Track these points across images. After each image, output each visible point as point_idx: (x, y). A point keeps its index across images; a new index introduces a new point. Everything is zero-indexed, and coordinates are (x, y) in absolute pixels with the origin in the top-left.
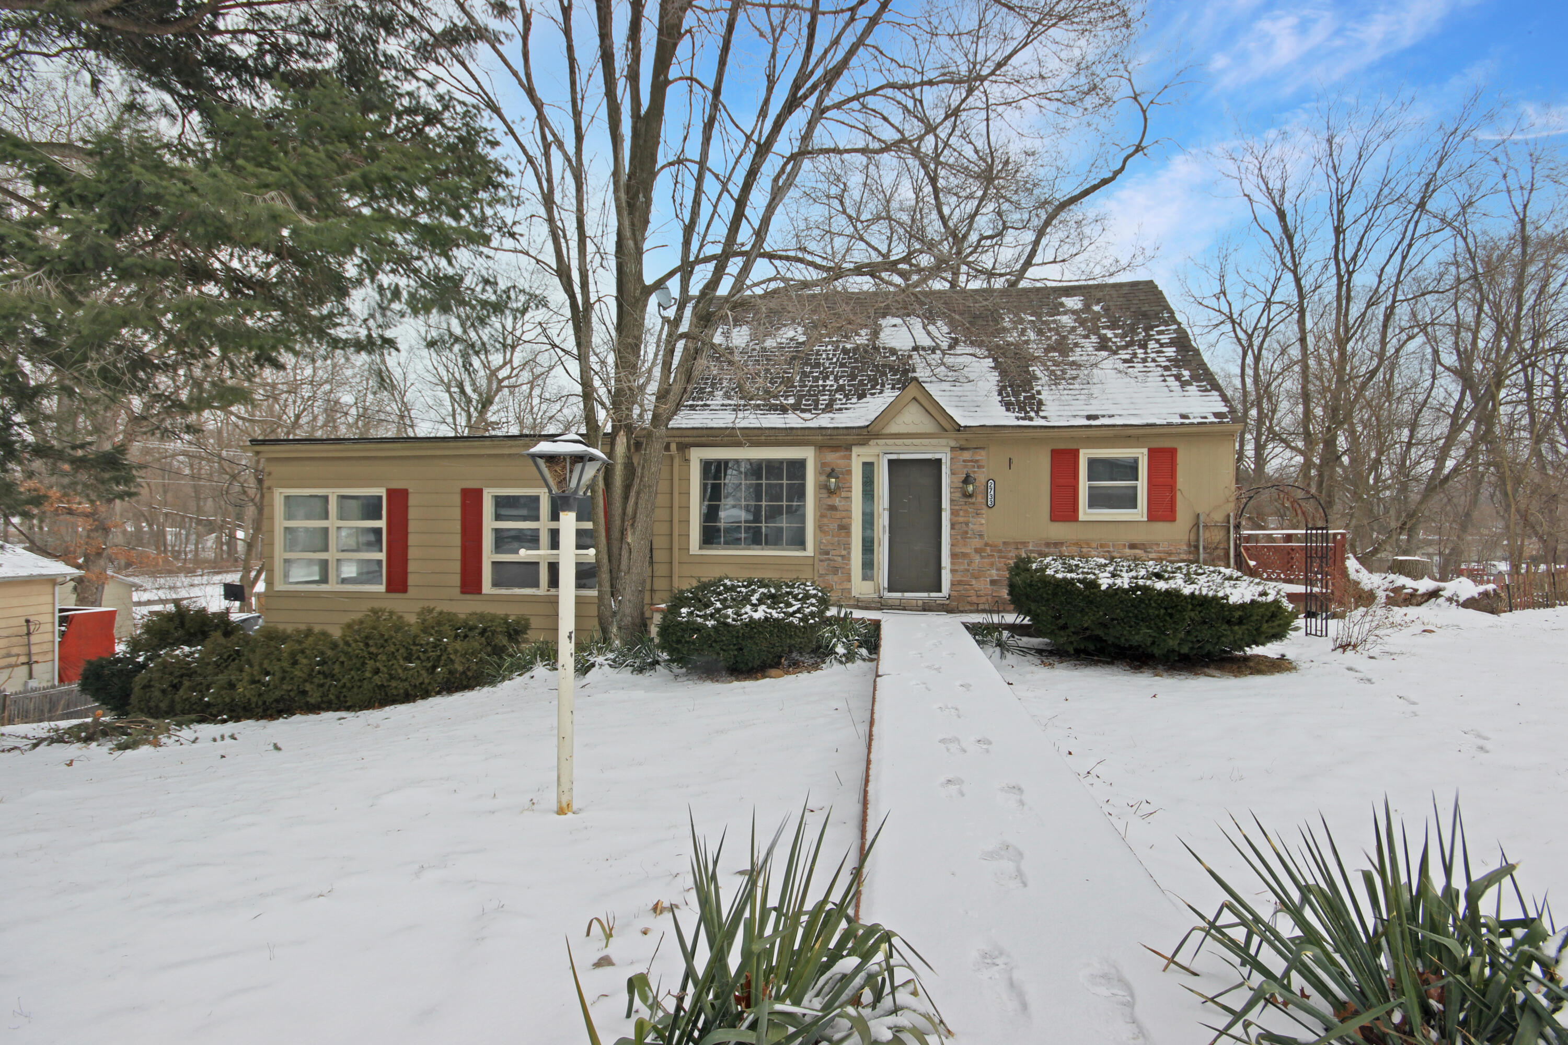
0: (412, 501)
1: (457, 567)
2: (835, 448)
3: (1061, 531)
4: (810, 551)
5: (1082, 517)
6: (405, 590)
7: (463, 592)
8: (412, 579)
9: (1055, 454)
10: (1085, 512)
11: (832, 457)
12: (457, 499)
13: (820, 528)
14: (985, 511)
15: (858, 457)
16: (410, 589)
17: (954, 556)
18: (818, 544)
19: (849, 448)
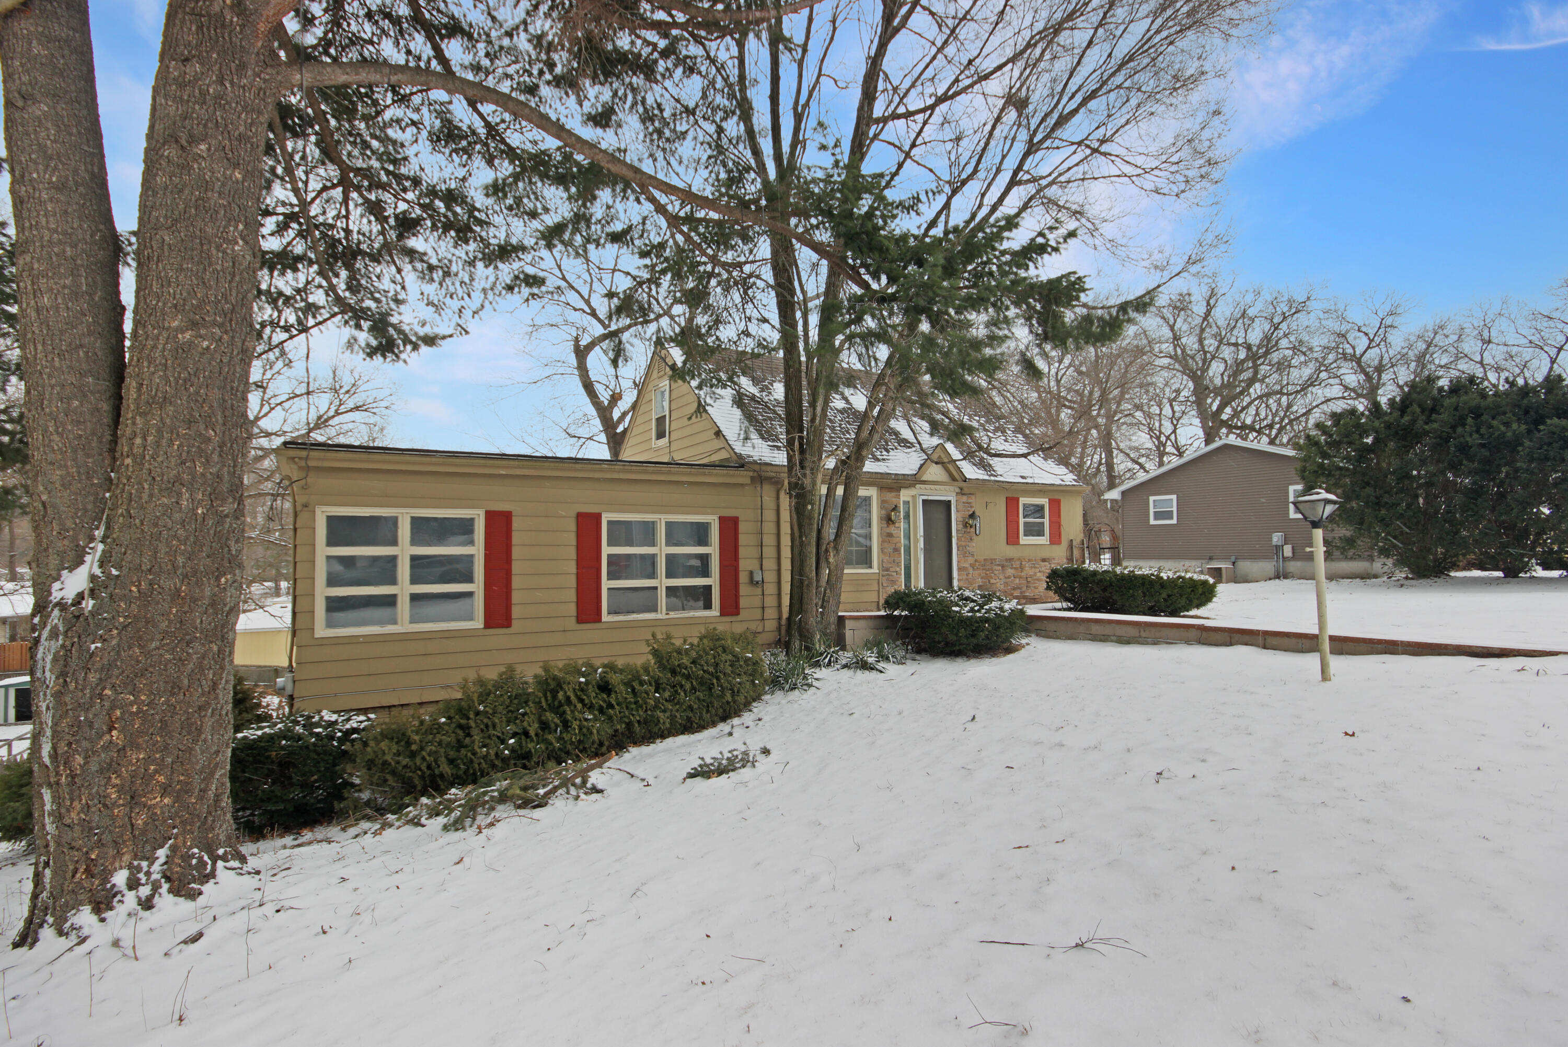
0: (516, 524)
1: (571, 595)
2: (890, 489)
3: (1010, 551)
4: (875, 570)
5: (1022, 542)
6: (508, 624)
7: (580, 620)
8: (516, 612)
9: (1008, 499)
10: (1024, 540)
11: (890, 496)
12: (572, 525)
13: (882, 550)
14: (975, 537)
15: (905, 495)
16: (514, 622)
17: (959, 569)
18: (881, 562)
19: (899, 490)
